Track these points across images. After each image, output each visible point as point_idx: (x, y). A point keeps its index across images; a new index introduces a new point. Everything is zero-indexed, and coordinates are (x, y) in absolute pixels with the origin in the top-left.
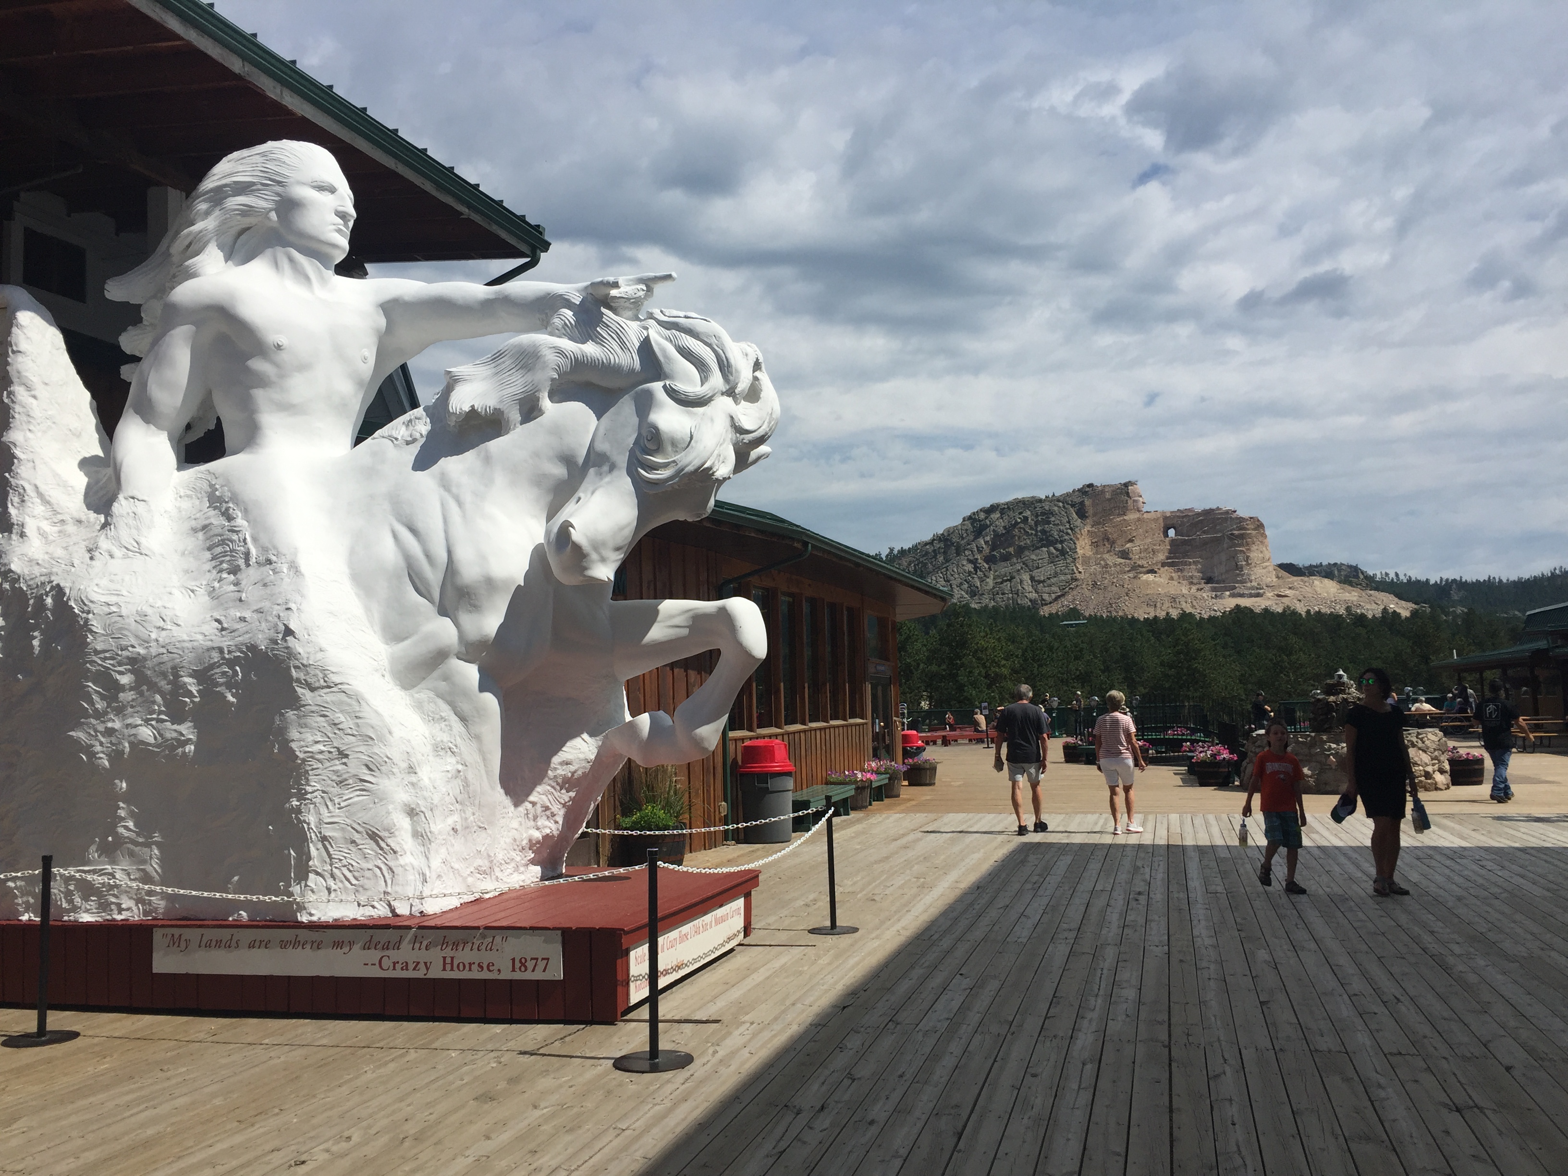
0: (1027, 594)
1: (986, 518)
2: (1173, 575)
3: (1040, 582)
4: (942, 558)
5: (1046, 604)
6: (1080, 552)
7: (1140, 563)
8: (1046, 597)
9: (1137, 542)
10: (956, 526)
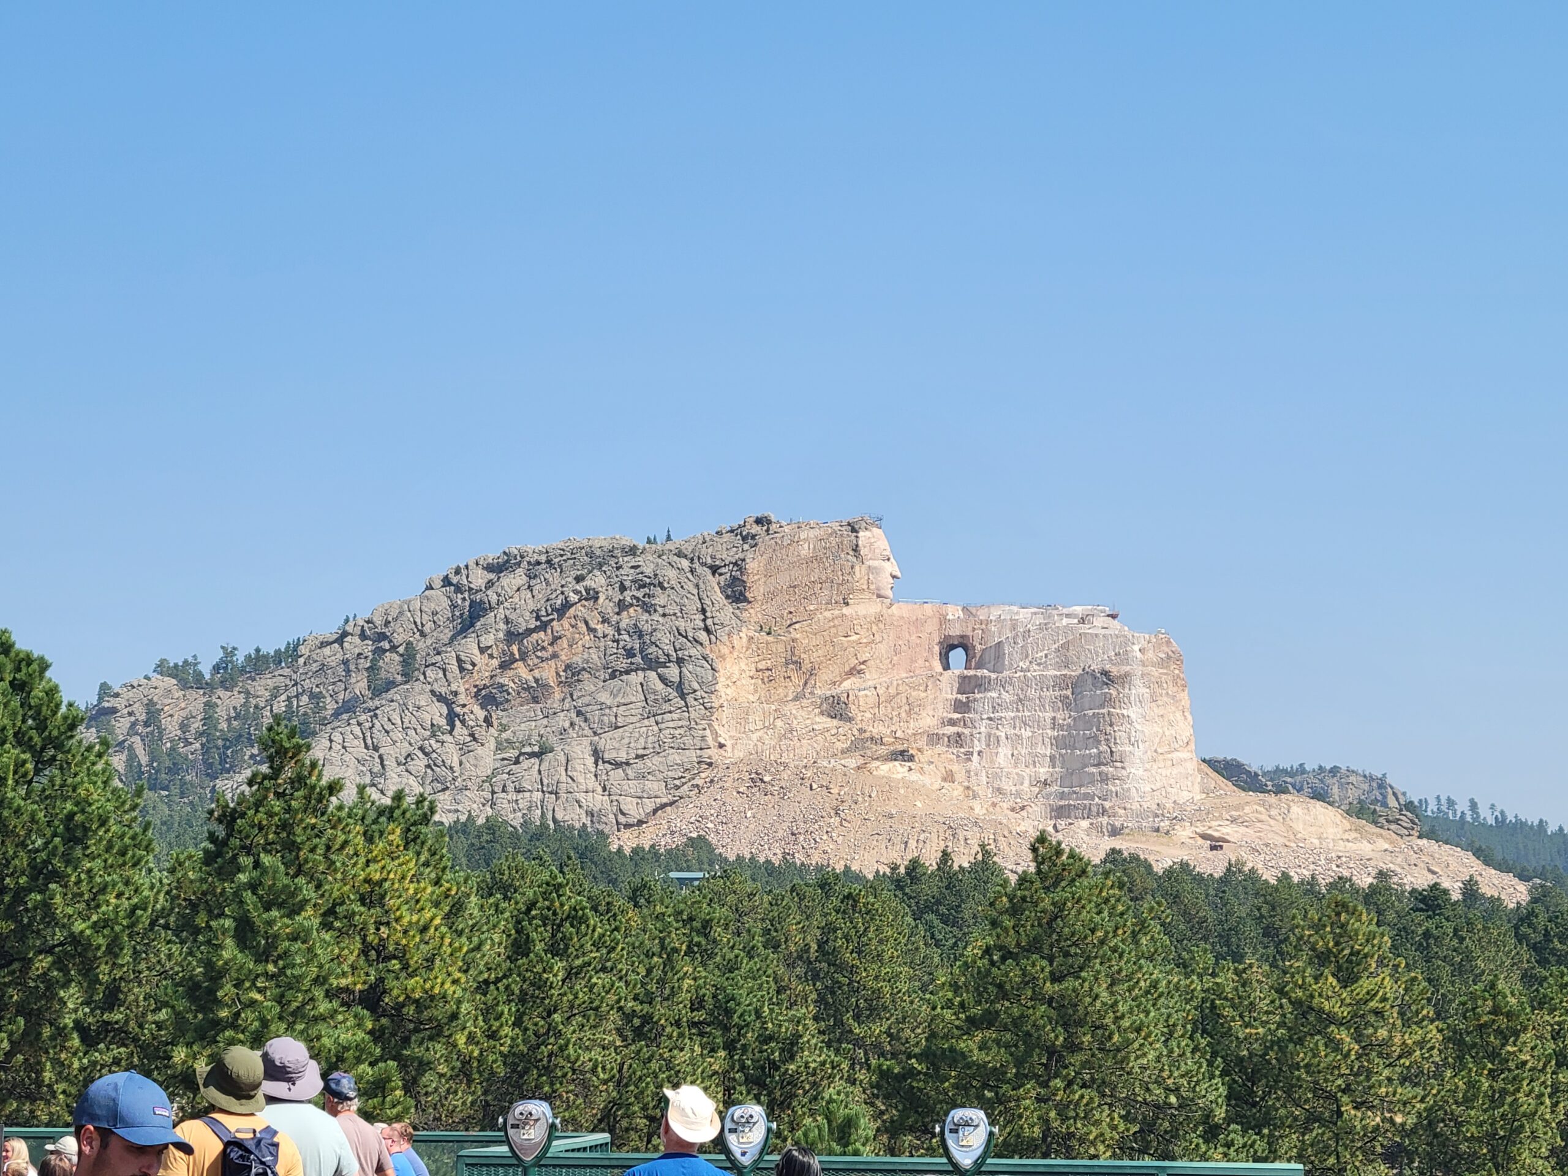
0: (581, 796)
1: (490, 584)
2: (955, 768)
3: (617, 765)
4: (364, 684)
5: (628, 826)
6: (725, 691)
7: (877, 730)
8: (629, 805)
9: (871, 677)
10: (408, 603)
